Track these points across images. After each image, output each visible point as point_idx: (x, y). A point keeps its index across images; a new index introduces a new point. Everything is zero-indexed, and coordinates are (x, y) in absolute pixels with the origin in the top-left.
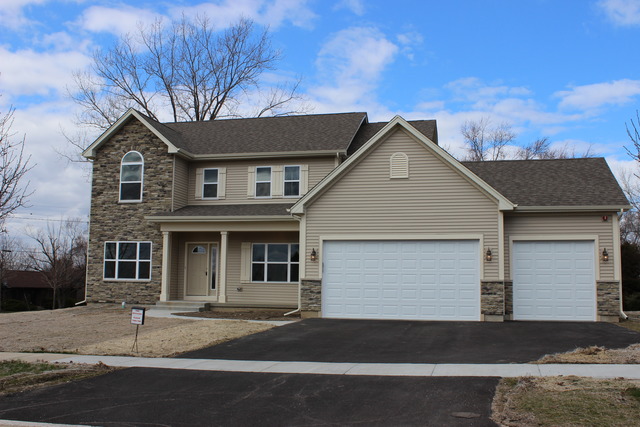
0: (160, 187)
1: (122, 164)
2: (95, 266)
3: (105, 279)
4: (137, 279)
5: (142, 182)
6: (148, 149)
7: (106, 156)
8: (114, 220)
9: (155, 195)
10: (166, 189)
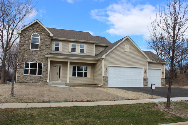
0: (46, 46)
1: (32, 37)
2: (20, 70)
3: (24, 75)
4: (37, 75)
5: (39, 44)
6: (41, 33)
7: (25, 33)
8: (28, 55)
9: (44, 48)
10: (48, 47)
